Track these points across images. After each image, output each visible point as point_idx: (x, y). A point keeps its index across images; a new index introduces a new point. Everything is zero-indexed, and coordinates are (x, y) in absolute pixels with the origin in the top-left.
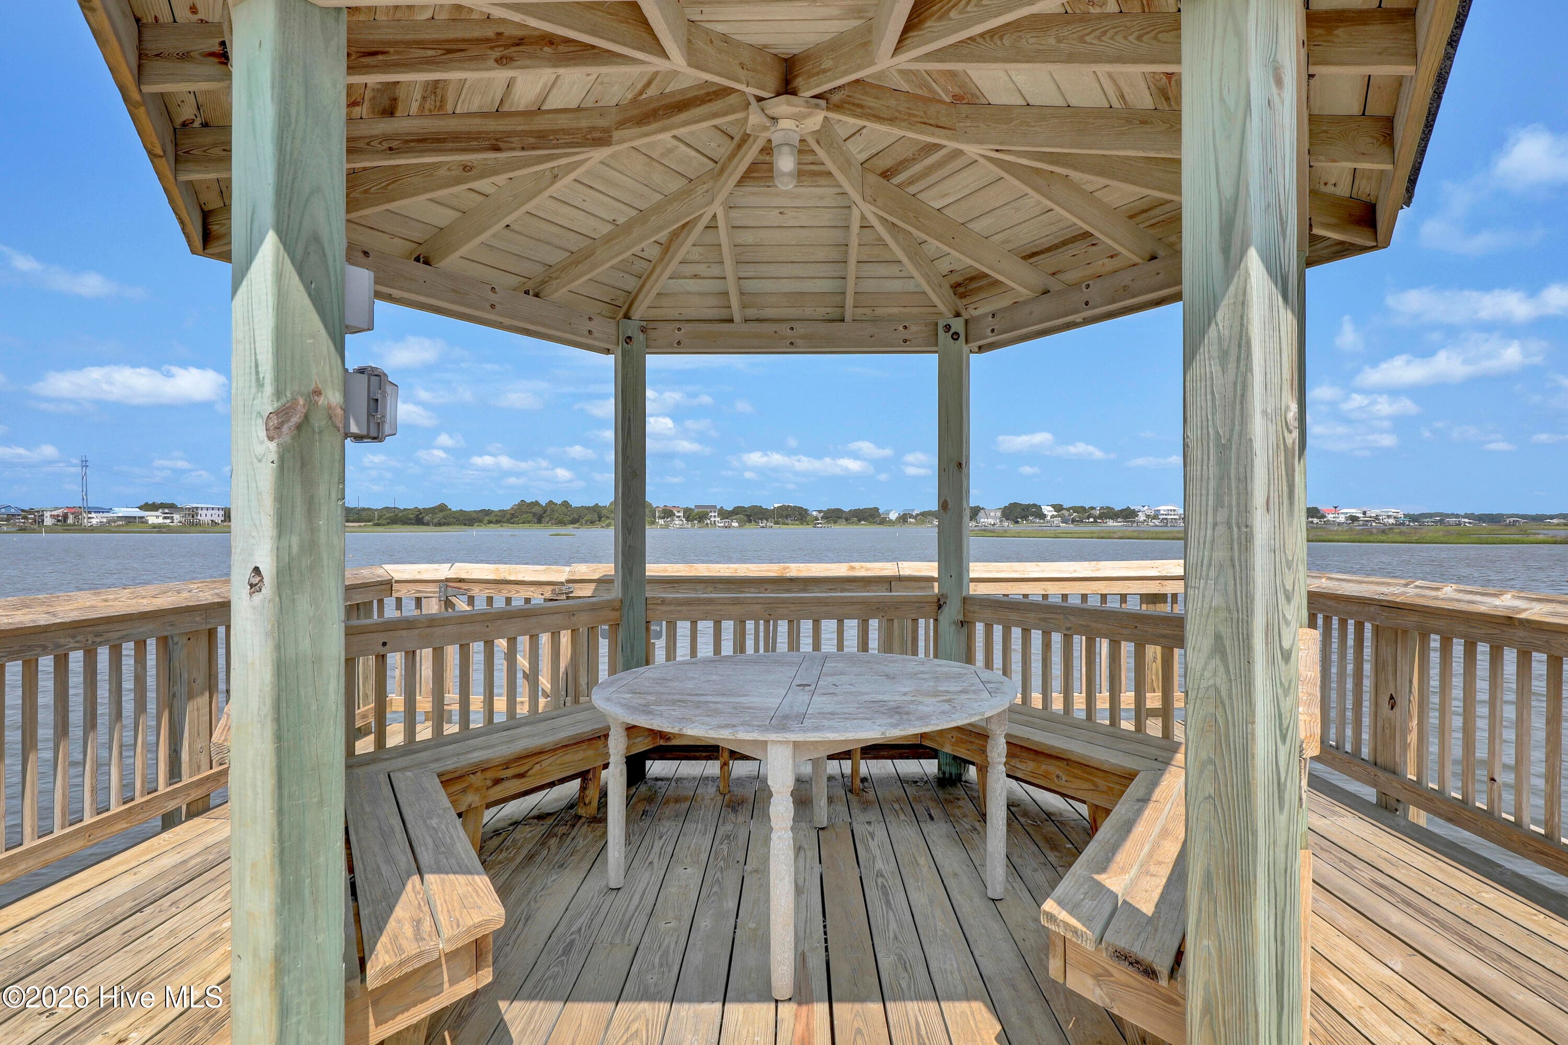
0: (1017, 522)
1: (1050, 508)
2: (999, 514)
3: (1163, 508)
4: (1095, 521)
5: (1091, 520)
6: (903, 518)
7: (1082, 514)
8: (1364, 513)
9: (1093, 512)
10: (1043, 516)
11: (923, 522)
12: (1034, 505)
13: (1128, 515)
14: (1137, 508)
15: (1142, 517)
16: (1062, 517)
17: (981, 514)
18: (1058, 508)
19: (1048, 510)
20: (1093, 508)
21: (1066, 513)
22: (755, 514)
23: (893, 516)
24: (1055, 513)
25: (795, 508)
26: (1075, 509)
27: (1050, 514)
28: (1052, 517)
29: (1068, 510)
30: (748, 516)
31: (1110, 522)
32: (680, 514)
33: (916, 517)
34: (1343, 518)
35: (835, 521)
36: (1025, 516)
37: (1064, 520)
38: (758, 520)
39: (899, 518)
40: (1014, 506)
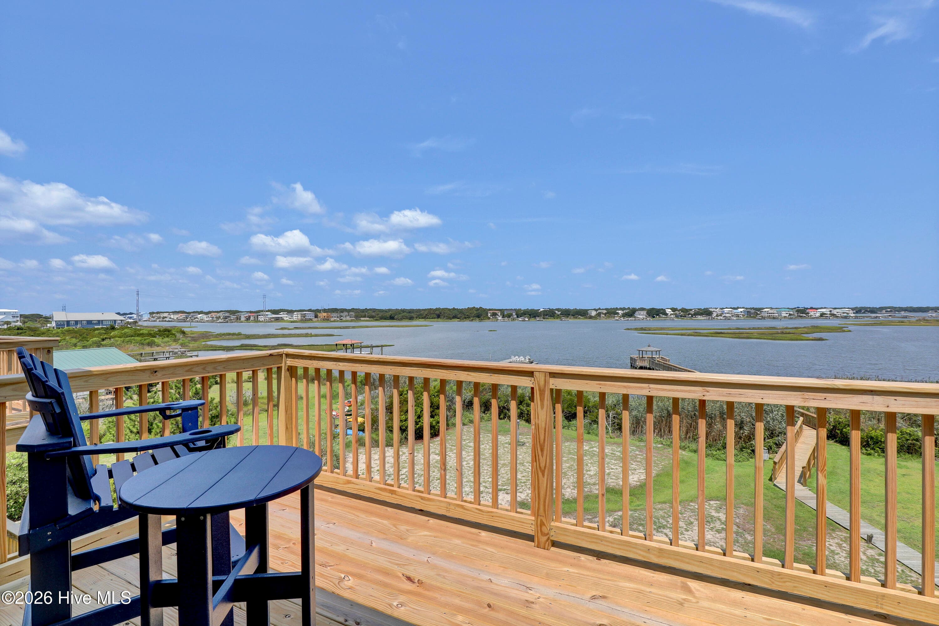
0: (654, 317)
2: (645, 313)
3: (726, 310)
4: (692, 316)
5: (690, 315)
6: (599, 315)
7: (685, 313)
10: (666, 314)
11: (609, 316)
12: (662, 309)
13: (707, 313)
14: (711, 311)
15: (714, 315)
16: (676, 314)
17: (637, 313)
18: (674, 310)
19: (669, 311)
20: (691, 310)
21: (677, 312)
22: (533, 314)
23: (594, 313)
24: (673, 312)
25: (550, 310)
26: (683, 310)
28: (671, 314)
29: (679, 310)
30: (530, 315)
31: (699, 317)
32: (499, 314)
33: (605, 314)
34: (818, 314)
35: (568, 317)
36: (657, 315)
37: (677, 316)
38: (535, 317)
39: (596, 314)
40: (652, 309)
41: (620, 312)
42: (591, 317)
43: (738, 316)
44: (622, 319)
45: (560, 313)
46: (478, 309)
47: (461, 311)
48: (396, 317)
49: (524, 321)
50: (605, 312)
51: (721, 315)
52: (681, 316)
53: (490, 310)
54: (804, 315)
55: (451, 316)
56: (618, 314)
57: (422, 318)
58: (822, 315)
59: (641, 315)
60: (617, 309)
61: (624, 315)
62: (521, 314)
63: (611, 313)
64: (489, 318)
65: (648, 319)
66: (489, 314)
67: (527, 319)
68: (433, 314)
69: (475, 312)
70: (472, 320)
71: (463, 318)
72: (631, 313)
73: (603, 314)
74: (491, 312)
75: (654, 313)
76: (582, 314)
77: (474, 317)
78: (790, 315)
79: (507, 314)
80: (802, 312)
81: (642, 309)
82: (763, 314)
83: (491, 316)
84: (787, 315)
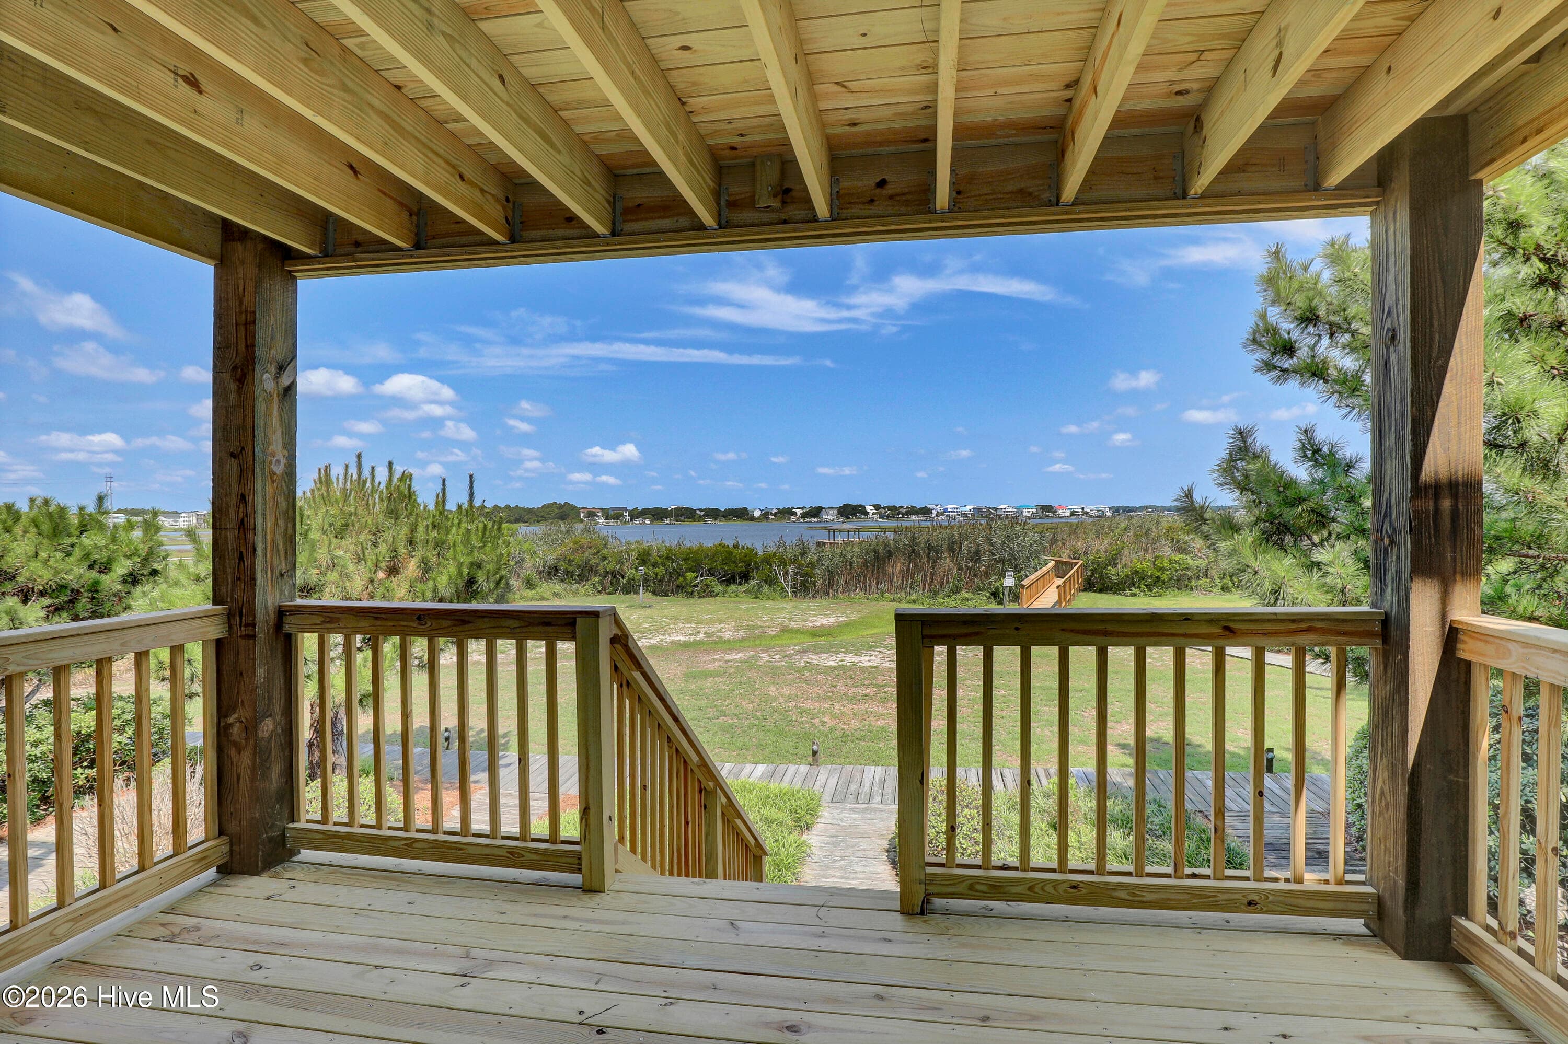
0: (849, 518)
1: (872, 508)
2: (836, 512)
3: (949, 507)
4: (903, 516)
5: (900, 515)
6: (765, 515)
7: (893, 512)
8: (1083, 509)
9: (902, 510)
10: (867, 514)
11: (781, 519)
12: (860, 506)
13: (926, 511)
14: (931, 507)
15: (934, 513)
16: (880, 514)
17: (823, 512)
18: (877, 507)
19: (869, 509)
20: (901, 507)
21: (882, 511)
22: (658, 514)
23: (757, 514)
24: (876, 511)
25: (686, 510)
26: (889, 508)
27: (872, 512)
28: (873, 514)
29: (884, 508)
30: (653, 516)
31: (914, 517)
32: (600, 514)
33: (775, 515)
34: (1068, 514)
35: (716, 519)
36: (854, 515)
37: (882, 517)
38: (661, 519)
39: (762, 515)
40: (846, 506)
41: (799, 512)
42: (753, 519)
43: (965, 515)
44: (802, 520)
45: (703, 513)
46: (560, 508)
47: (530, 511)
49: (644, 524)
50: (774, 511)
51: (942, 514)
52: (888, 516)
53: (583, 508)
54: (1051, 514)
55: (512, 519)
56: (795, 514)
58: (1073, 513)
59: (828, 517)
60: (793, 508)
61: (804, 516)
62: (636, 515)
63: (785, 512)
64: (582, 521)
65: (841, 520)
66: (582, 515)
67: (648, 522)
69: (556, 511)
71: (534, 521)
72: (815, 512)
73: (772, 514)
74: (585, 511)
75: (849, 511)
76: (741, 513)
77: (553, 519)
78: (1033, 513)
79: (613, 515)
80: (1048, 509)
81: (832, 508)
82: (999, 513)
83: (585, 517)
84: (1029, 514)
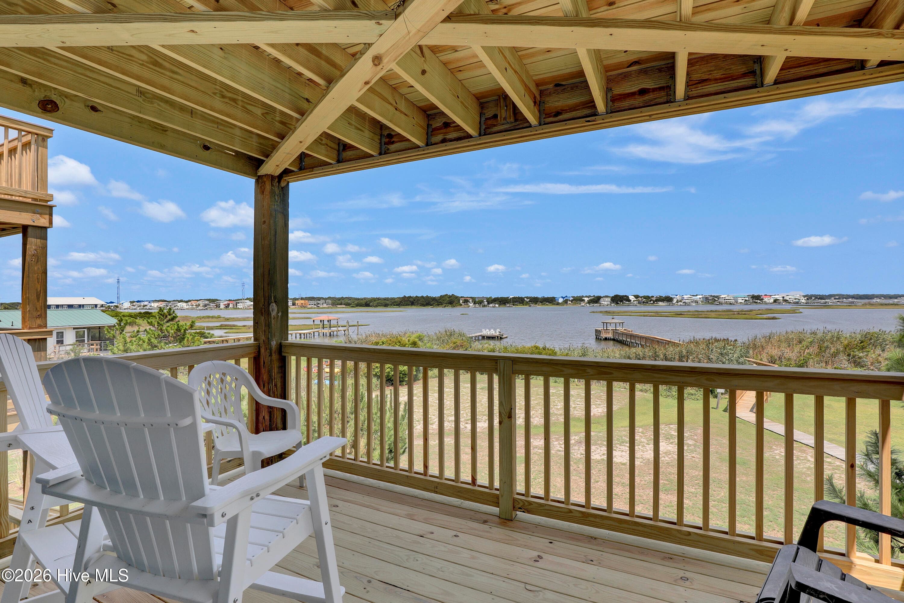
0: (618, 303)
2: (609, 299)
3: (685, 297)
4: (654, 303)
5: (652, 302)
6: (566, 302)
7: (647, 300)
9: (652, 298)
10: (630, 301)
11: (575, 303)
12: (626, 296)
13: (669, 299)
14: (673, 296)
15: (675, 301)
16: (638, 301)
17: (602, 299)
18: (637, 297)
19: (632, 298)
20: (653, 297)
21: (640, 299)
22: (503, 301)
23: (561, 300)
24: (635, 299)
25: (519, 298)
26: (645, 297)
27: (633, 299)
28: (634, 301)
29: (641, 297)
30: (500, 302)
31: (661, 303)
32: (471, 301)
33: (572, 301)
34: (772, 301)
35: (536, 304)
36: (621, 301)
37: (639, 303)
38: (505, 304)
39: (563, 301)
40: (616, 296)
41: (586, 299)
42: (558, 304)
43: (696, 302)
44: (588, 305)
45: (528, 300)
46: (450, 297)
47: (434, 299)
48: (371, 304)
49: (495, 307)
50: (571, 299)
51: (681, 301)
52: (644, 302)
53: (462, 297)
54: (759, 301)
55: (425, 303)
56: (584, 300)
57: (397, 305)
58: (775, 301)
59: (605, 302)
60: (583, 296)
61: (589, 302)
62: (491, 301)
63: (578, 300)
64: (461, 305)
65: (613, 305)
66: (461, 301)
67: (497, 306)
68: (407, 301)
69: (448, 299)
70: (445, 306)
71: (436, 305)
72: (596, 300)
73: (570, 301)
74: (463, 299)
75: (618, 299)
76: (551, 301)
77: (446, 304)
78: (746, 301)
79: (478, 302)
80: (757, 298)
81: (607, 297)
82: (720, 300)
83: (463, 303)
84: (743, 301)
